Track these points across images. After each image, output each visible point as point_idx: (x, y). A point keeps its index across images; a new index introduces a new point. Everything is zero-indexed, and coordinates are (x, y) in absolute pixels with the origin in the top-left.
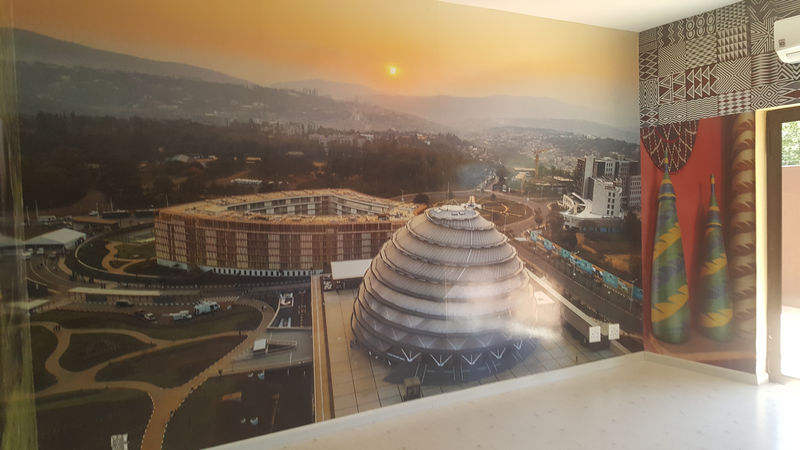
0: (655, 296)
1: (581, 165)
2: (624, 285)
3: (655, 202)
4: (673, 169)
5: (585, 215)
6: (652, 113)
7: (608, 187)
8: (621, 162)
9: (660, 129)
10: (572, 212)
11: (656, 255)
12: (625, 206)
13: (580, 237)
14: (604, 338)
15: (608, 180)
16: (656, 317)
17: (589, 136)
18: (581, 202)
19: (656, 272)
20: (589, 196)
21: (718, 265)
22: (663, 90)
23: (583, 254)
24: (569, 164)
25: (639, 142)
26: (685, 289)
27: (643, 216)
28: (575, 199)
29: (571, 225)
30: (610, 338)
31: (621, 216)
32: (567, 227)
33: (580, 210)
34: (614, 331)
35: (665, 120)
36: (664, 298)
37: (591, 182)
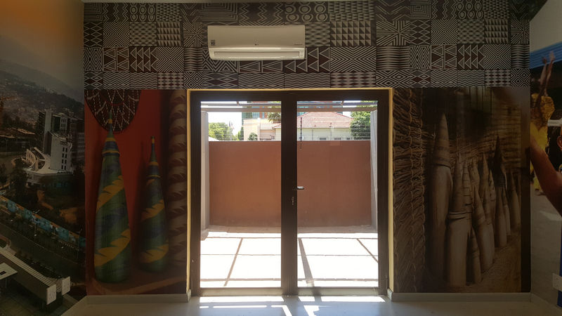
1: (42, 116)
2: (73, 237)
4: (117, 128)
5: (45, 171)
6: (96, 77)
7: (62, 143)
8: (72, 119)
9: (104, 93)
10: (34, 169)
11: (100, 205)
12: (74, 162)
13: (40, 194)
15: (62, 136)
16: (99, 261)
17: (48, 90)
18: (42, 158)
19: (99, 220)
20: (48, 152)
21: (156, 209)
22: (107, 60)
24: (31, 116)
25: (83, 102)
26: (127, 233)
27: (87, 170)
28: (37, 154)
29: (34, 182)
30: (63, 293)
32: (30, 184)
33: (41, 165)
34: (66, 284)
35: (109, 85)
36: (107, 243)
37: (49, 135)
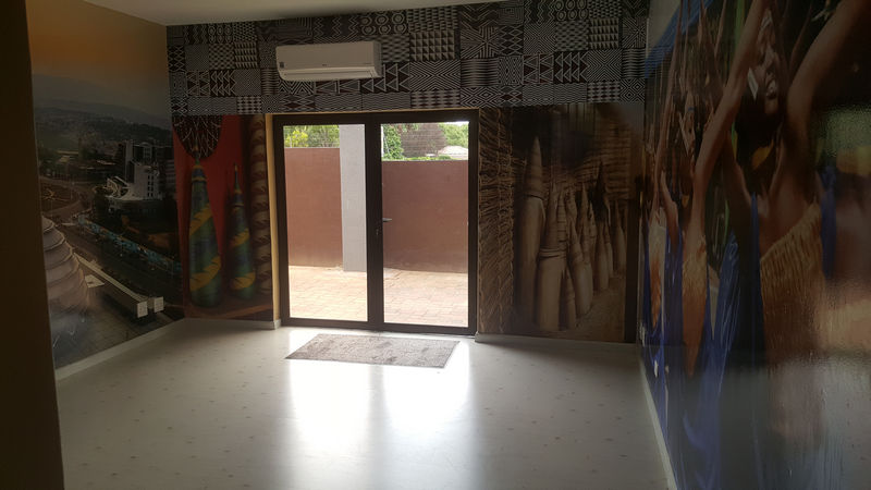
0: (193, 269)
1: (122, 149)
2: (165, 261)
3: (188, 185)
4: (203, 155)
5: (127, 197)
6: (182, 104)
7: (147, 171)
8: (157, 147)
9: (190, 120)
10: (116, 195)
11: (192, 231)
12: (162, 189)
13: (124, 219)
14: (151, 311)
15: (146, 164)
16: (194, 287)
17: (128, 122)
18: (124, 185)
19: (192, 246)
20: (131, 180)
21: (242, 238)
22: (190, 85)
23: (128, 235)
24: (111, 148)
25: (171, 129)
26: (217, 260)
27: (178, 197)
28: (118, 182)
29: (116, 207)
30: (156, 310)
31: (160, 197)
32: (112, 209)
33: (123, 192)
34: (159, 304)
35: (193, 112)
36: (200, 269)
37: (131, 165)
